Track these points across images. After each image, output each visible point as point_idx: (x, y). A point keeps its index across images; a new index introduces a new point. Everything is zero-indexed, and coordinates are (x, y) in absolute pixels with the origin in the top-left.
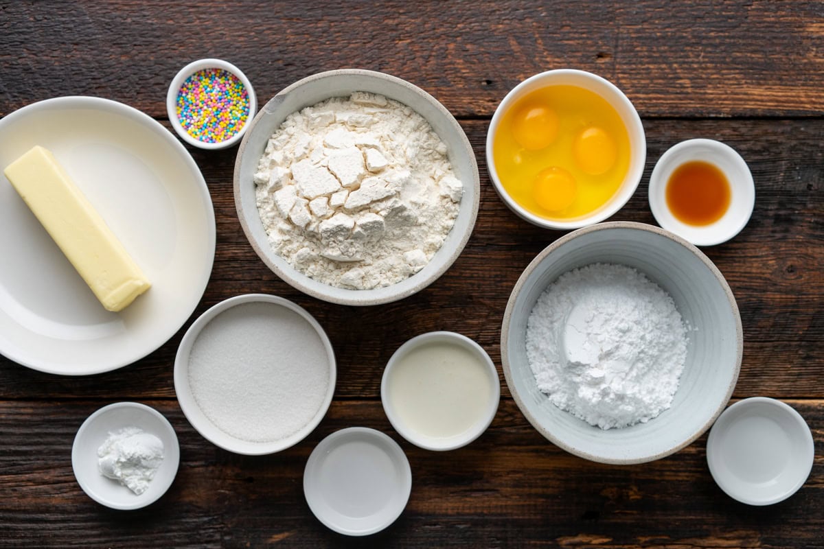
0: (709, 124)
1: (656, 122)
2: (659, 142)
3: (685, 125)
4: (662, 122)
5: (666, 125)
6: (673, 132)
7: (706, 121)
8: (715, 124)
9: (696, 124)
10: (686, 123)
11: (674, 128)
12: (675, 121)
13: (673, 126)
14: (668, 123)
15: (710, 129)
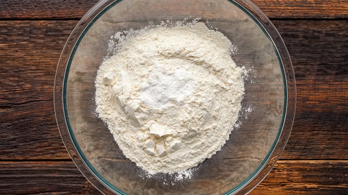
0: (323, 22)
1: (297, 21)
2: (298, 31)
3: (311, 23)
4: (300, 21)
5: (302, 23)
6: (306, 26)
7: (322, 21)
8: (327, 22)
9: (317, 22)
10: (312, 21)
11: (306, 24)
12: (306, 21)
13: (306, 23)
14: (303, 22)
15: (324, 25)
